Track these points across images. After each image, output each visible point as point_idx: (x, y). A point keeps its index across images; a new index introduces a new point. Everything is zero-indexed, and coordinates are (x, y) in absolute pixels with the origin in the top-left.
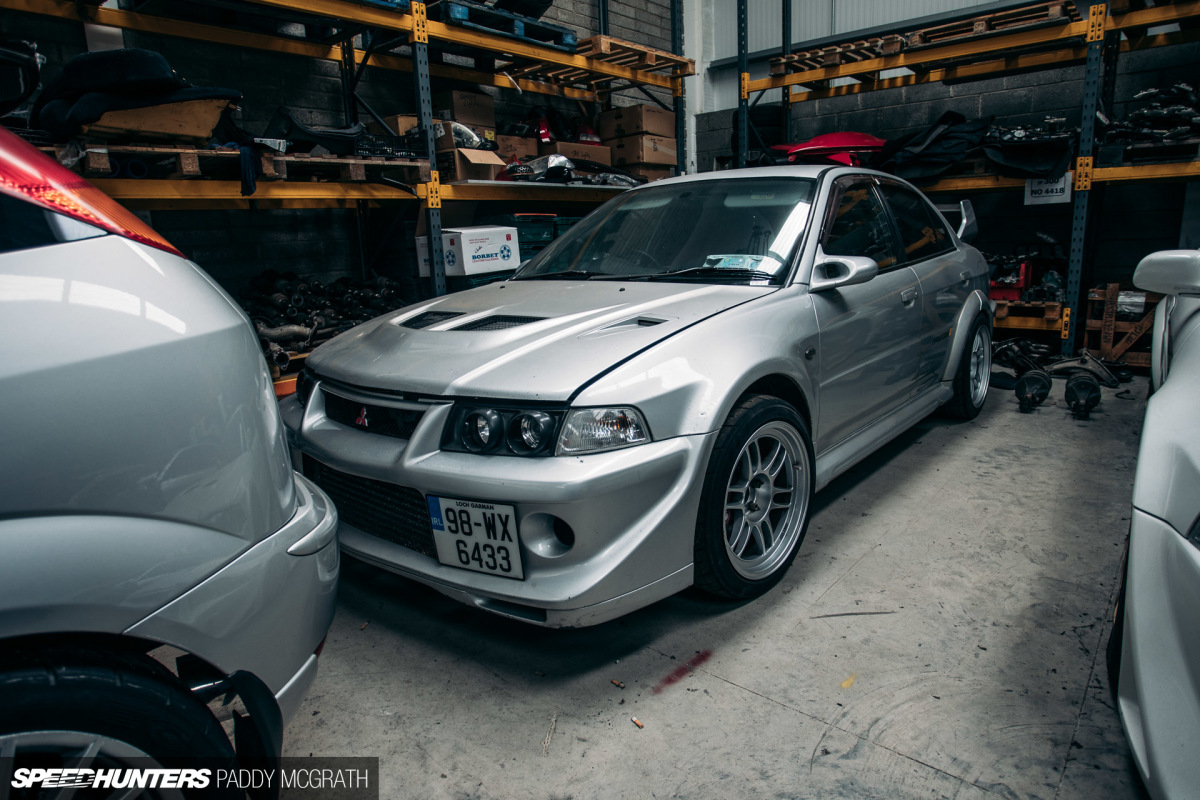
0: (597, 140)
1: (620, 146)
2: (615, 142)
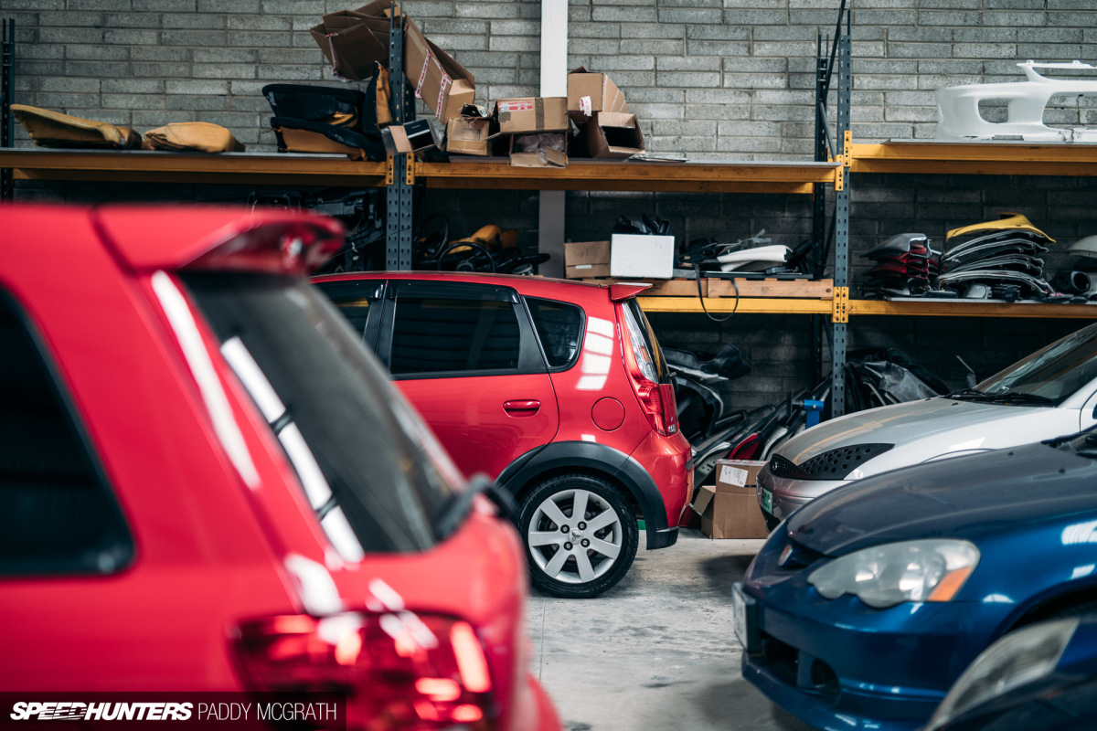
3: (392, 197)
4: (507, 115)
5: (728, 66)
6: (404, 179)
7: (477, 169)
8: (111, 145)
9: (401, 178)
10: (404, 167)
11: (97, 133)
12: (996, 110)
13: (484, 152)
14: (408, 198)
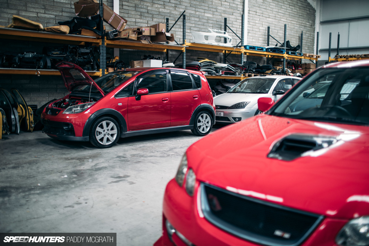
0: (301, 69)
1: (306, 70)
2: (305, 69)
3: (101, 48)
4: (144, 31)
5: (149, 23)
6: (104, 44)
7: (119, 43)
8: (41, 30)
9: (103, 43)
10: (104, 41)
11: (38, 26)
12: (207, 38)
13: (136, 39)
14: (105, 49)
